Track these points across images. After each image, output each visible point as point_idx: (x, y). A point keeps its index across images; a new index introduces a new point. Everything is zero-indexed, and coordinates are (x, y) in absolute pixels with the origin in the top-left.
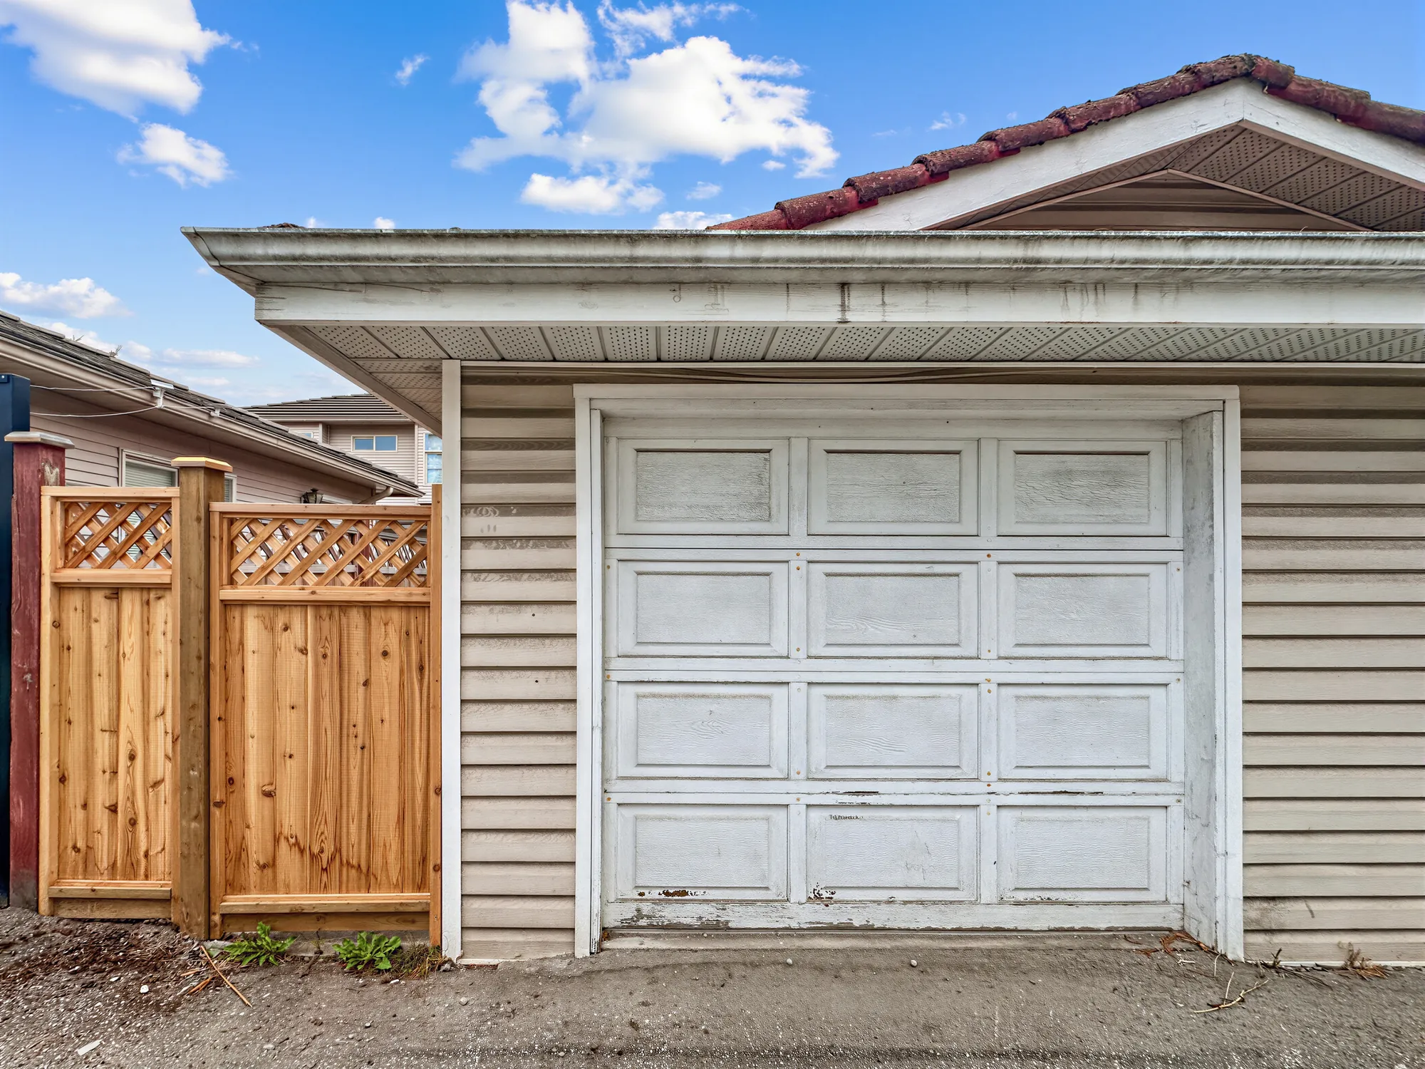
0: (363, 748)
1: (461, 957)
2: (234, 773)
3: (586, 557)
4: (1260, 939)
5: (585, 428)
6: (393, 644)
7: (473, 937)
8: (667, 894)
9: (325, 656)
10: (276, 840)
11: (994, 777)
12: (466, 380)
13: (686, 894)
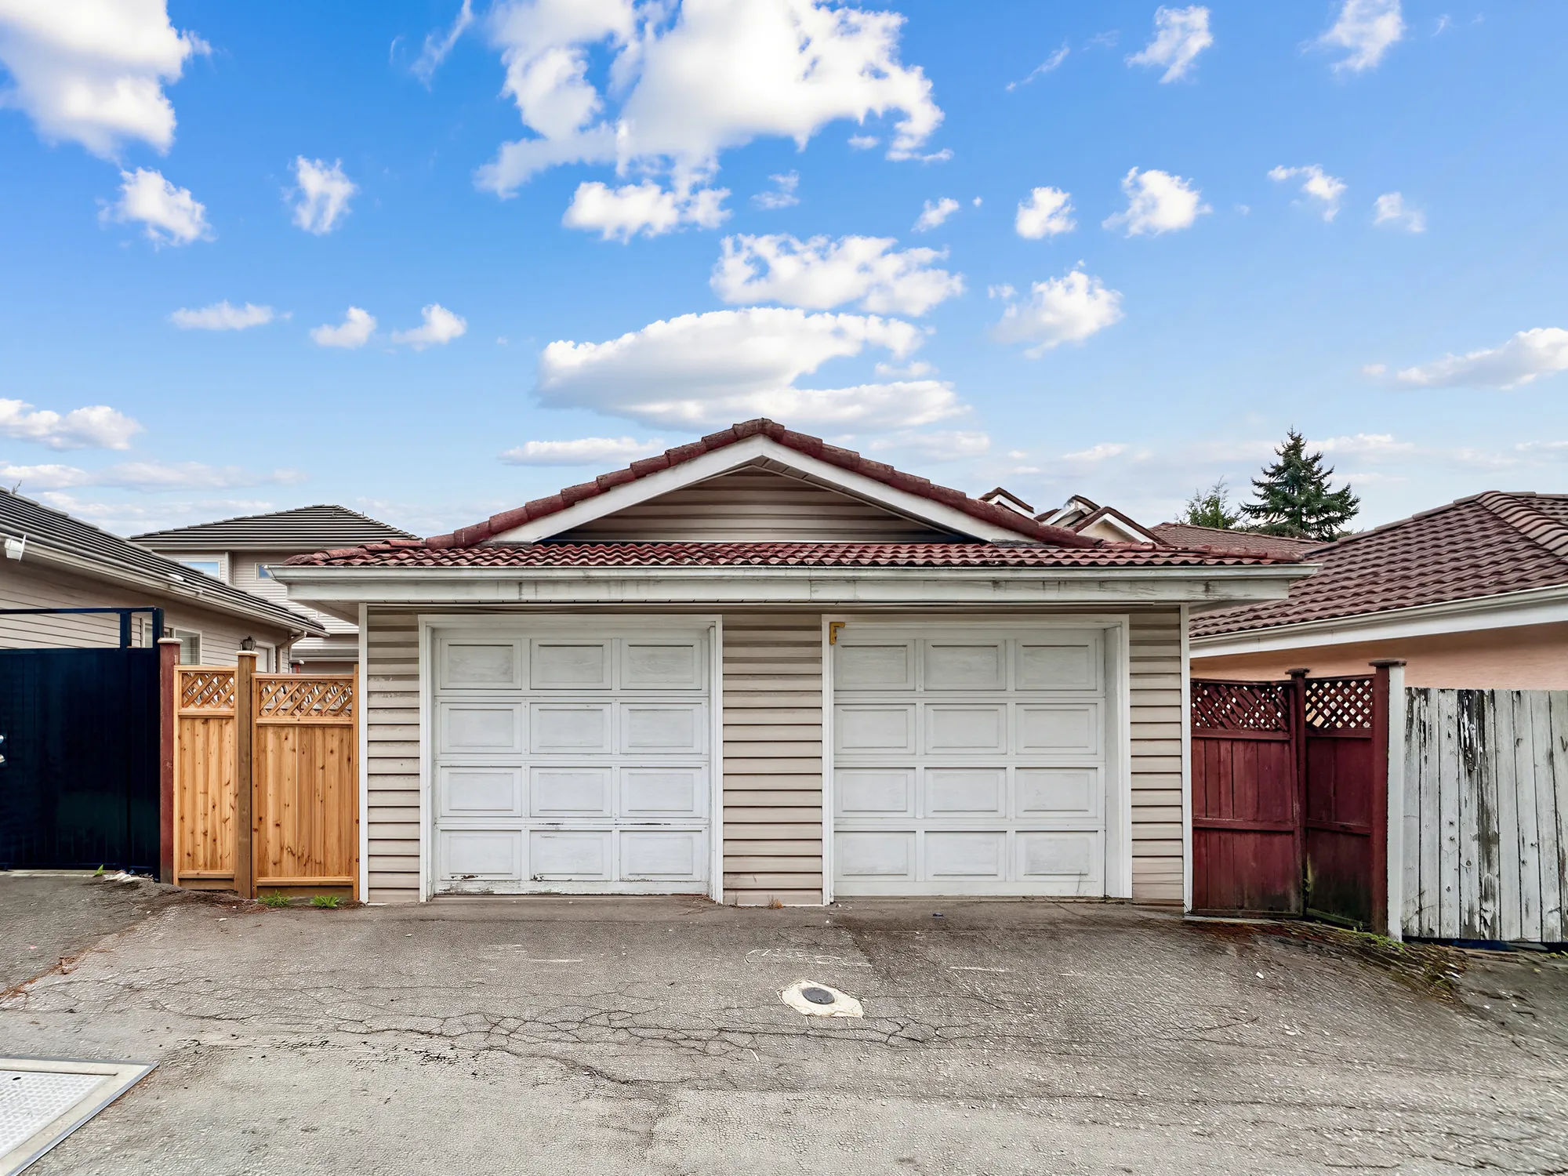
0: (321, 801)
1: (368, 902)
2: (263, 816)
3: (424, 701)
4: (730, 893)
5: (424, 637)
6: (336, 747)
7: (373, 892)
8: (465, 877)
9: (303, 754)
10: (282, 849)
11: (618, 816)
12: (370, 613)
13: (473, 877)
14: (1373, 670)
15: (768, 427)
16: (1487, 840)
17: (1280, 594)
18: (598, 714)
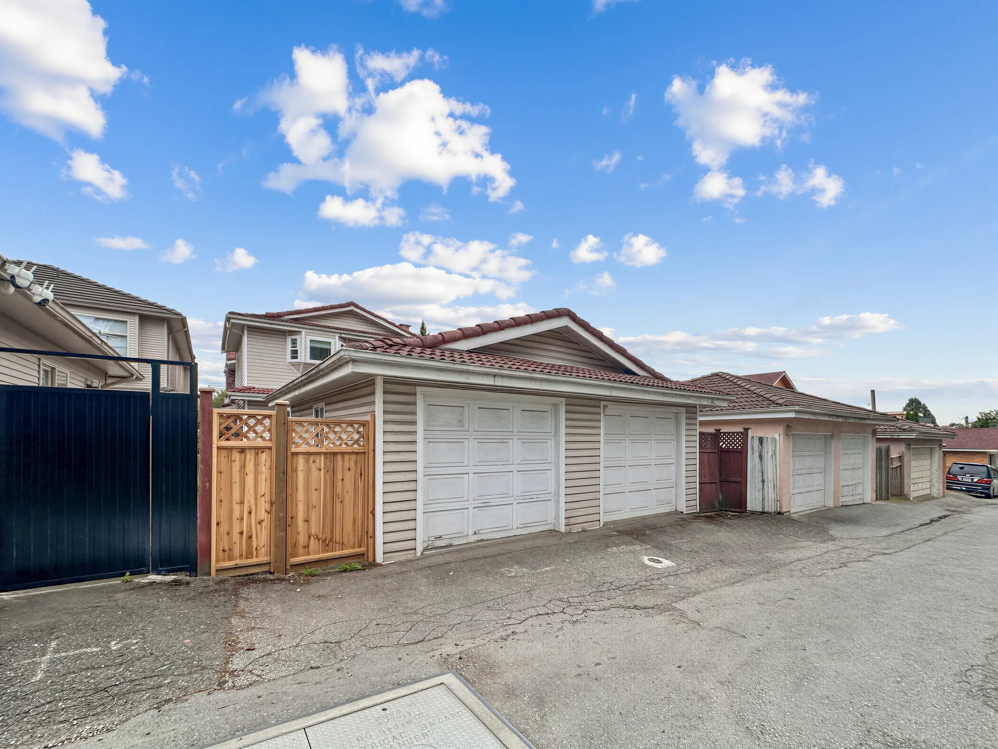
0: (341, 502)
1: (383, 562)
2: (294, 515)
3: (420, 437)
4: (568, 527)
6: (352, 465)
7: (386, 555)
8: (436, 538)
9: (328, 471)
10: (309, 537)
11: (516, 496)
12: (385, 382)
13: (441, 537)
14: (743, 430)
15: (570, 314)
16: (763, 481)
17: (725, 404)
18: (504, 445)
